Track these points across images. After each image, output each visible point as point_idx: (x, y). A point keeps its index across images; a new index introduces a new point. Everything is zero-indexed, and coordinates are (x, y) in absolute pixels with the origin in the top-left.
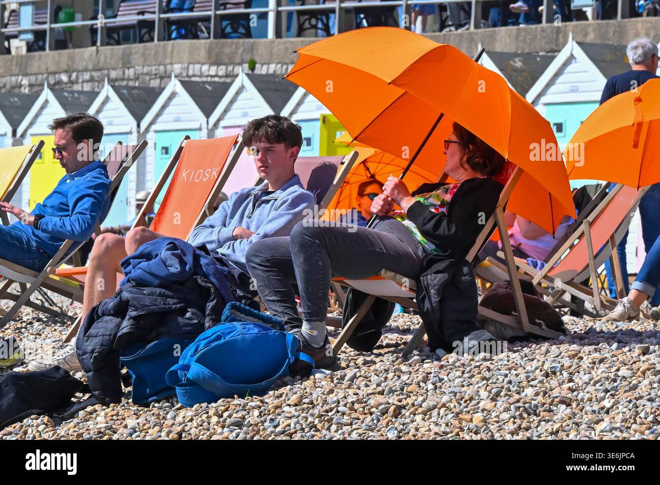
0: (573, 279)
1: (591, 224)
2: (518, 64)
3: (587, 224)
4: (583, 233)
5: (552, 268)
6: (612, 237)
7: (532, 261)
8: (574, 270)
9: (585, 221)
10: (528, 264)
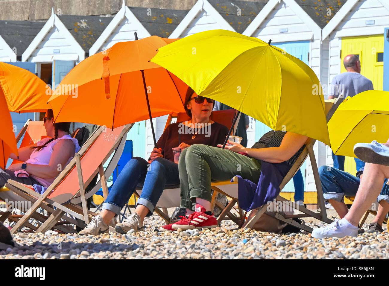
0: (70, 200)
1: (81, 157)
2: (84, 25)
3: (78, 157)
4: (75, 164)
5: (51, 193)
6: (101, 166)
7: (37, 187)
8: (70, 194)
9: (76, 154)
10: (34, 189)
